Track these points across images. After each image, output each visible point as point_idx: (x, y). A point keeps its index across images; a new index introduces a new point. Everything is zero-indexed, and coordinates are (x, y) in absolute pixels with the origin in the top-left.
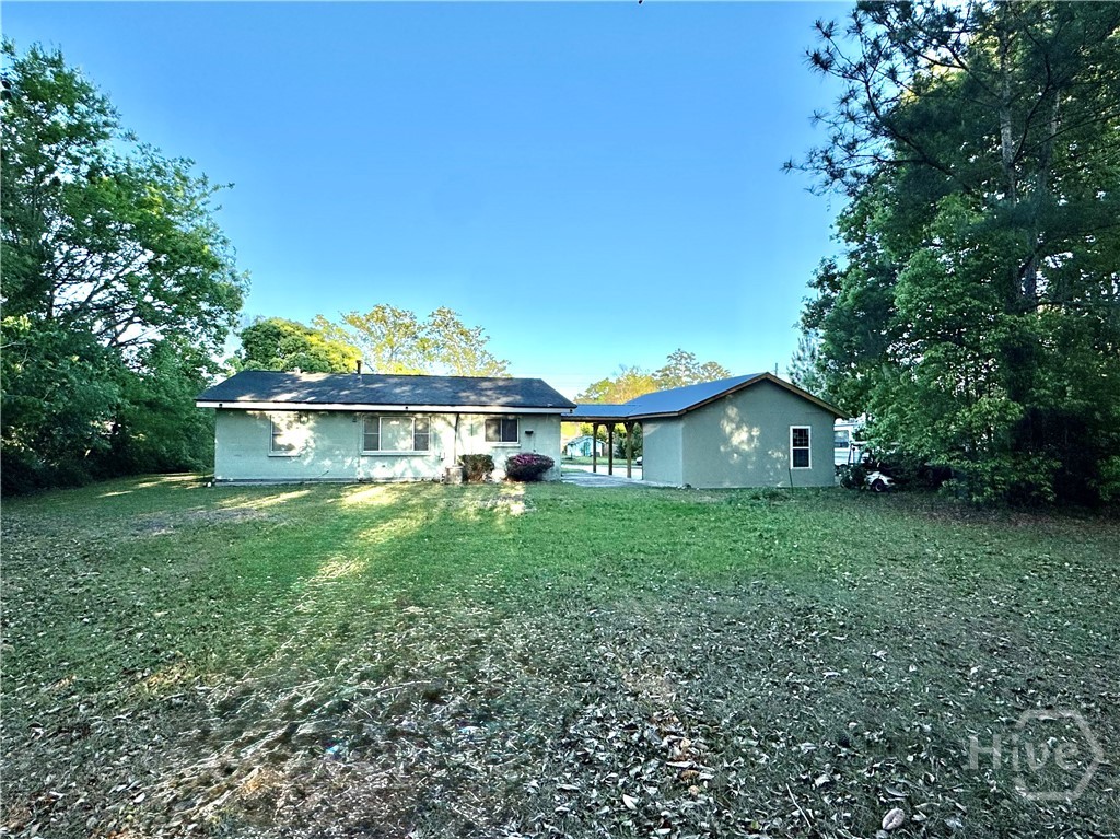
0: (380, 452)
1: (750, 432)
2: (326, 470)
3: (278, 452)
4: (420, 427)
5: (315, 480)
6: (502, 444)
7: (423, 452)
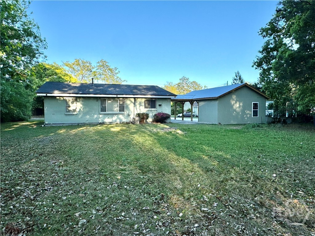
0: (107, 112)
1: (240, 104)
2: (87, 119)
3: (68, 113)
4: (121, 103)
5: (83, 123)
6: (151, 109)
7: (123, 112)
